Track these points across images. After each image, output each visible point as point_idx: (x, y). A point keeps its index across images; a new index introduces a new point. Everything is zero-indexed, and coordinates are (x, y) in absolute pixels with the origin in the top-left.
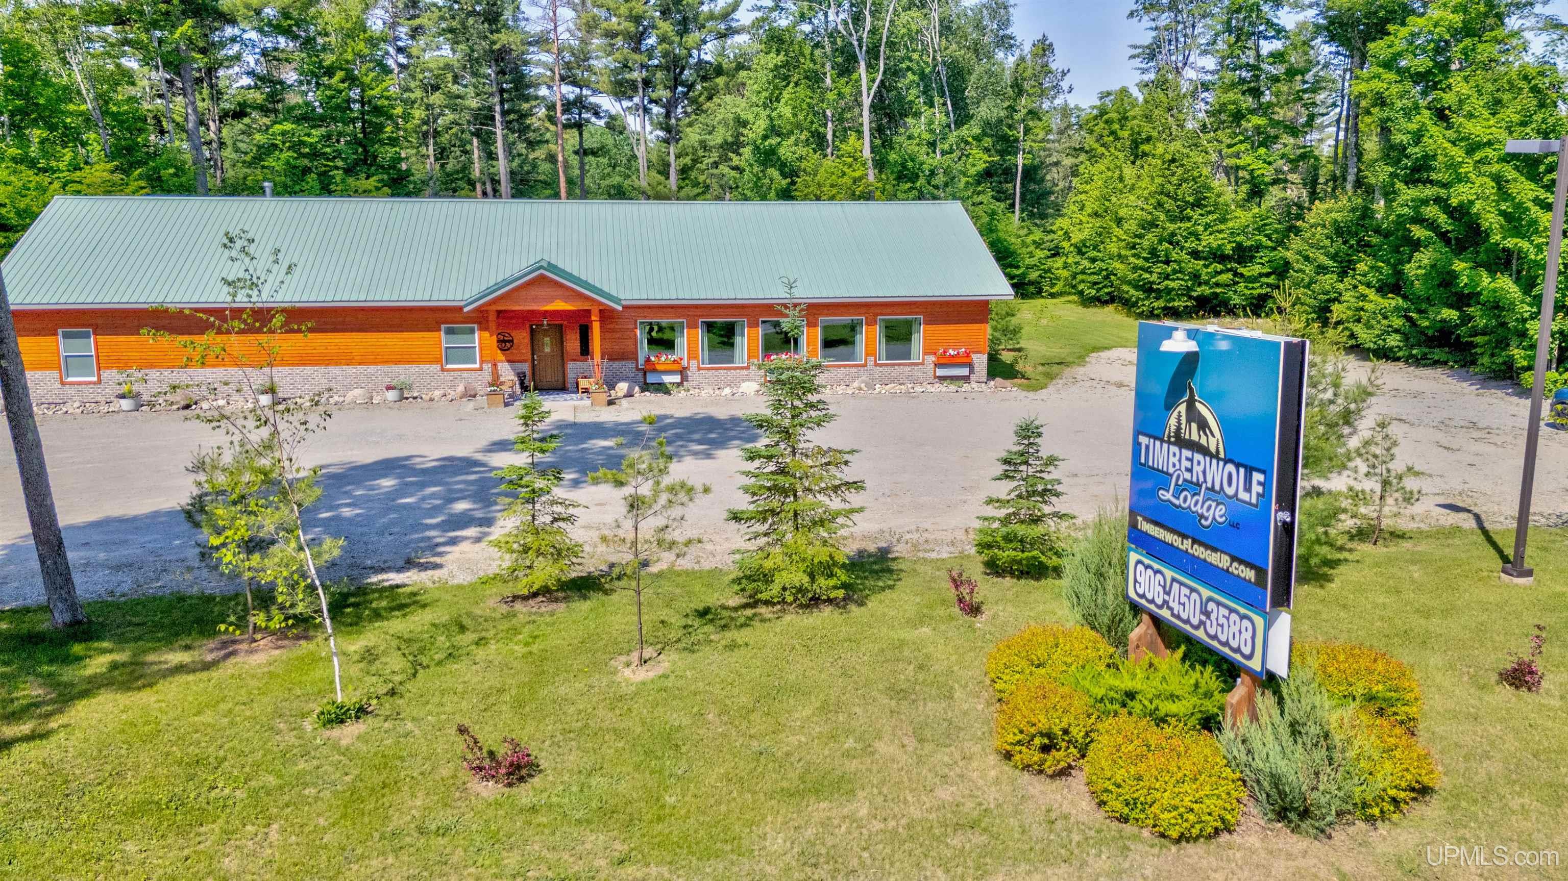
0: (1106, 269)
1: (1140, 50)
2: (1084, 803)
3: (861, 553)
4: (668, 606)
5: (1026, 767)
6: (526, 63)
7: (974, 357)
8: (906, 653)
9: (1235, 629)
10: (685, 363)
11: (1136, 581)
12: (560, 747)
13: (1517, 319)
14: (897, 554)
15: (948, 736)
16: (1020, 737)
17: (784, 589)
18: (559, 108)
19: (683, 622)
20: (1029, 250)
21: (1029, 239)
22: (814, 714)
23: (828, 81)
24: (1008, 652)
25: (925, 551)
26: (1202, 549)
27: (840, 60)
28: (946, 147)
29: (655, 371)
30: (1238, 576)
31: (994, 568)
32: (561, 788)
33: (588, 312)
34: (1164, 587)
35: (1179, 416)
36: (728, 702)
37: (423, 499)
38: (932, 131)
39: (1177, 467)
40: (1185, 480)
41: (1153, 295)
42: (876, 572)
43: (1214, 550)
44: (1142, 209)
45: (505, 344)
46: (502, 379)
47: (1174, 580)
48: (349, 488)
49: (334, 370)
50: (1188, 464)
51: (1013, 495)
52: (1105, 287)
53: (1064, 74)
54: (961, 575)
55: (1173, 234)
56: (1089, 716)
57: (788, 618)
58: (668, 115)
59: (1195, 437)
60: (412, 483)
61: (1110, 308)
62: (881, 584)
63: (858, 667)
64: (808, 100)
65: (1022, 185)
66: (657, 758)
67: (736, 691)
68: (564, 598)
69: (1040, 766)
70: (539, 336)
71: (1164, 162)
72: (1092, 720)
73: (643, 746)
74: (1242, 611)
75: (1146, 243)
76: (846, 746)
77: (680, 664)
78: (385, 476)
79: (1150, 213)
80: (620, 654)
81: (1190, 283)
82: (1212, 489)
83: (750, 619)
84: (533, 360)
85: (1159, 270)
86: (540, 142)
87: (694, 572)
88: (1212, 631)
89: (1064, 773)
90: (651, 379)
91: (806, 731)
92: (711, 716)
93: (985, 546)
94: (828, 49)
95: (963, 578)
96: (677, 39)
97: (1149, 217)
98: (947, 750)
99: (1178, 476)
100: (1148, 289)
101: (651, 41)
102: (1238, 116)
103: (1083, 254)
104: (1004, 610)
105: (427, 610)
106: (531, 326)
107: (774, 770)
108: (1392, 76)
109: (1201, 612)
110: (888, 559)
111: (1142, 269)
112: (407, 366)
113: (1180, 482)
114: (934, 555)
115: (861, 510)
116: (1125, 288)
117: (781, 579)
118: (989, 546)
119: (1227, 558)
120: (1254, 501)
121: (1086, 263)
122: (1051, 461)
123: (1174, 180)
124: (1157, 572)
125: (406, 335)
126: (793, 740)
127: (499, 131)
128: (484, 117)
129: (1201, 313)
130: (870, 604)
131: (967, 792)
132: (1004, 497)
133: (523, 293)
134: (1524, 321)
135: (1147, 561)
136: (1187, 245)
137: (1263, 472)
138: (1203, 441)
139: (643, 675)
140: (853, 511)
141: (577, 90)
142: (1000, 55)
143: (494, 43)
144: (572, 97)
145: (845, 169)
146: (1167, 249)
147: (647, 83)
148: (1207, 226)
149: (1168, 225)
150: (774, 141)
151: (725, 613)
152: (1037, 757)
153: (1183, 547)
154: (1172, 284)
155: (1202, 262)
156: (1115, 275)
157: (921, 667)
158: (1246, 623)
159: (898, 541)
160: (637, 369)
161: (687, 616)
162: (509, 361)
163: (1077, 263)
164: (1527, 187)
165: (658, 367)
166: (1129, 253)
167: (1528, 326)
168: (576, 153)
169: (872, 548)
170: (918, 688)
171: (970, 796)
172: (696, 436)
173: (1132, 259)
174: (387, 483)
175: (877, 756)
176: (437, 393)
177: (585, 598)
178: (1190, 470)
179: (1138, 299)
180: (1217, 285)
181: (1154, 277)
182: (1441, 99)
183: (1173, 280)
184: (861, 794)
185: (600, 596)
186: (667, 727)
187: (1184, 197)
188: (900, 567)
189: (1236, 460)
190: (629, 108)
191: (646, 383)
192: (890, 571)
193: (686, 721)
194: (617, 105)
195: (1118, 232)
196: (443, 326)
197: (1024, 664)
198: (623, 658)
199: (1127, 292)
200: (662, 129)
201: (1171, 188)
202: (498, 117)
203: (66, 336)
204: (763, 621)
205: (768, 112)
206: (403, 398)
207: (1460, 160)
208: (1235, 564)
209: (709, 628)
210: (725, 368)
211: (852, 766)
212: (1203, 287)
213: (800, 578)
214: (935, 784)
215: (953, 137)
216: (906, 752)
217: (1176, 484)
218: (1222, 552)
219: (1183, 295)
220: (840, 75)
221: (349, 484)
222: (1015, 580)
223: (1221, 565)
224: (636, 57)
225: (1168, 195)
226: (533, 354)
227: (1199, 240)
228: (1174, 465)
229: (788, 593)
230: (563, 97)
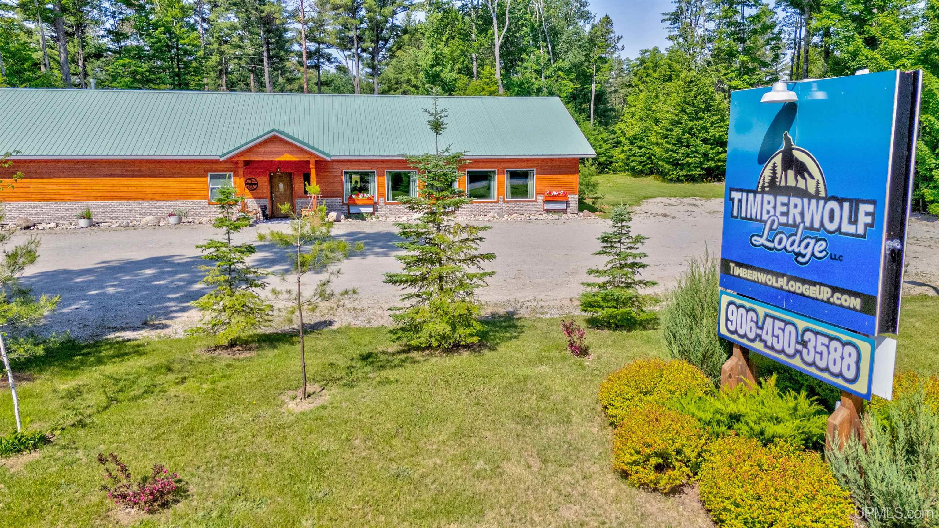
0: (649, 153)
1: (668, 17)
2: (700, 520)
3: (493, 315)
4: (339, 353)
5: (642, 485)
6: (286, 30)
7: (569, 196)
8: (529, 386)
9: (837, 356)
10: (376, 200)
11: (727, 319)
12: (212, 472)
13: (926, 169)
14: (520, 316)
15: (569, 457)
16: (636, 457)
17: (431, 336)
18: (304, 55)
19: (349, 363)
20: (599, 143)
21: (599, 137)
22: (449, 439)
23: (473, 36)
24: (619, 382)
25: (542, 313)
26: (799, 284)
27: (480, 22)
28: (548, 73)
29: (355, 205)
30: (841, 306)
31: (594, 323)
32: (201, 514)
33: (308, 162)
34: (757, 323)
35: (774, 166)
36: (374, 429)
37: (172, 282)
38: (539, 64)
39: (772, 213)
40: (780, 224)
41: (679, 167)
42: (505, 327)
43: (814, 284)
44: (672, 113)
45: (252, 186)
46: (249, 209)
47: (767, 315)
48: (119, 275)
49: (134, 203)
50: (784, 209)
51: (610, 266)
52: (648, 164)
53: (619, 39)
54: (572, 324)
55: (692, 128)
56: (699, 438)
57: (434, 360)
58: (373, 59)
59: (791, 182)
60: (167, 272)
61: (652, 177)
62: (508, 335)
63: (489, 397)
64: (461, 47)
65: (595, 105)
66: (301, 481)
67: (381, 420)
68: (257, 348)
69: (655, 484)
70: (275, 180)
71: (685, 83)
72: (703, 441)
73: (290, 470)
74: (845, 337)
75: (674, 134)
76: (477, 467)
77: (338, 397)
78: (149, 268)
79: (677, 115)
80: (289, 390)
81: (702, 159)
82: (812, 228)
83: (403, 361)
84: (272, 197)
85: (682, 151)
86: (294, 79)
87: (365, 328)
88: (809, 359)
89: (676, 490)
90: (353, 210)
91: (441, 453)
92: (357, 442)
93: (588, 305)
94: (473, 16)
95: (574, 327)
96: (378, 10)
97: (677, 118)
98: (569, 470)
99: (773, 221)
100: (676, 164)
101: (363, 12)
102: (732, 55)
103: (634, 144)
104: (606, 352)
105: (144, 357)
106: (270, 174)
107: (409, 492)
108: (837, 17)
109: (797, 342)
110: (513, 319)
111: (672, 151)
112: (184, 201)
113: (775, 227)
114: (548, 316)
115: (492, 274)
116: (661, 163)
117: (429, 328)
118: (591, 305)
119: (829, 290)
120: (861, 231)
121: (636, 150)
122: (639, 239)
123: (692, 94)
124: (748, 310)
125: (183, 179)
126: (430, 462)
127: (266, 69)
128: (256, 59)
129: (709, 178)
130: (499, 349)
131: (589, 511)
132: (602, 268)
133: (262, 148)
134: (931, 170)
135: (738, 301)
136: (700, 135)
137: (873, 202)
138: (801, 184)
139: (306, 406)
140: (485, 274)
141: (317, 45)
142: (581, 23)
143: (262, 12)
144: (313, 49)
145: (485, 87)
146: (687, 138)
147: (360, 39)
148: (712, 124)
149: (689, 122)
150: (438, 69)
151: (383, 357)
152: (653, 476)
153: (778, 285)
154: (691, 160)
155: (709, 146)
156: (655, 156)
157: (542, 397)
158: (849, 349)
159: (521, 307)
160: (343, 203)
161: (352, 359)
162: (255, 198)
163: (630, 150)
164: (934, 80)
165: (357, 202)
166: (663, 141)
167: (933, 173)
168: (316, 84)
169: (501, 311)
170: (540, 414)
171: (593, 515)
172: (380, 244)
173: (665, 145)
174: (149, 272)
175: (505, 477)
176: (205, 219)
177: (275, 347)
178: (786, 214)
179: (670, 170)
180: (719, 160)
181: (680, 156)
182: (869, 30)
183: (692, 157)
184: (490, 515)
185: (287, 346)
186: (316, 452)
187: (698, 105)
188: (523, 324)
189: (839, 196)
190: (348, 55)
191: (349, 213)
192: (515, 327)
193: (333, 447)
194: (342, 53)
195: (657, 129)
196: (209, 174)
197: (633, 392)
198: (290, 393)
199: (662, 166)
200: (369, 67)
201: (689, 99)
202: (265, 59)
204: (414, 362)
205: (434, 50)
206: (180, 222)
207: (886, 66)
208: (838, 295)
209: (369, 368)
211: (483, 486)
212: (710, 162)
213: (444, 328)
214: (560, 503)
215: (552, 68)
216: (531, 473)
217: (771, 229)
218: (821, 285)
219: (697, 167)
220: (481, 33)
221: (121, 272)
222: (611, 332)
223: (820, 297)
224: (353, 21)
225: (688, 104)
226: (272, 193)
227: (708, 132)
228: (768, 212)
229: (433, 340)
230: (307, 48)
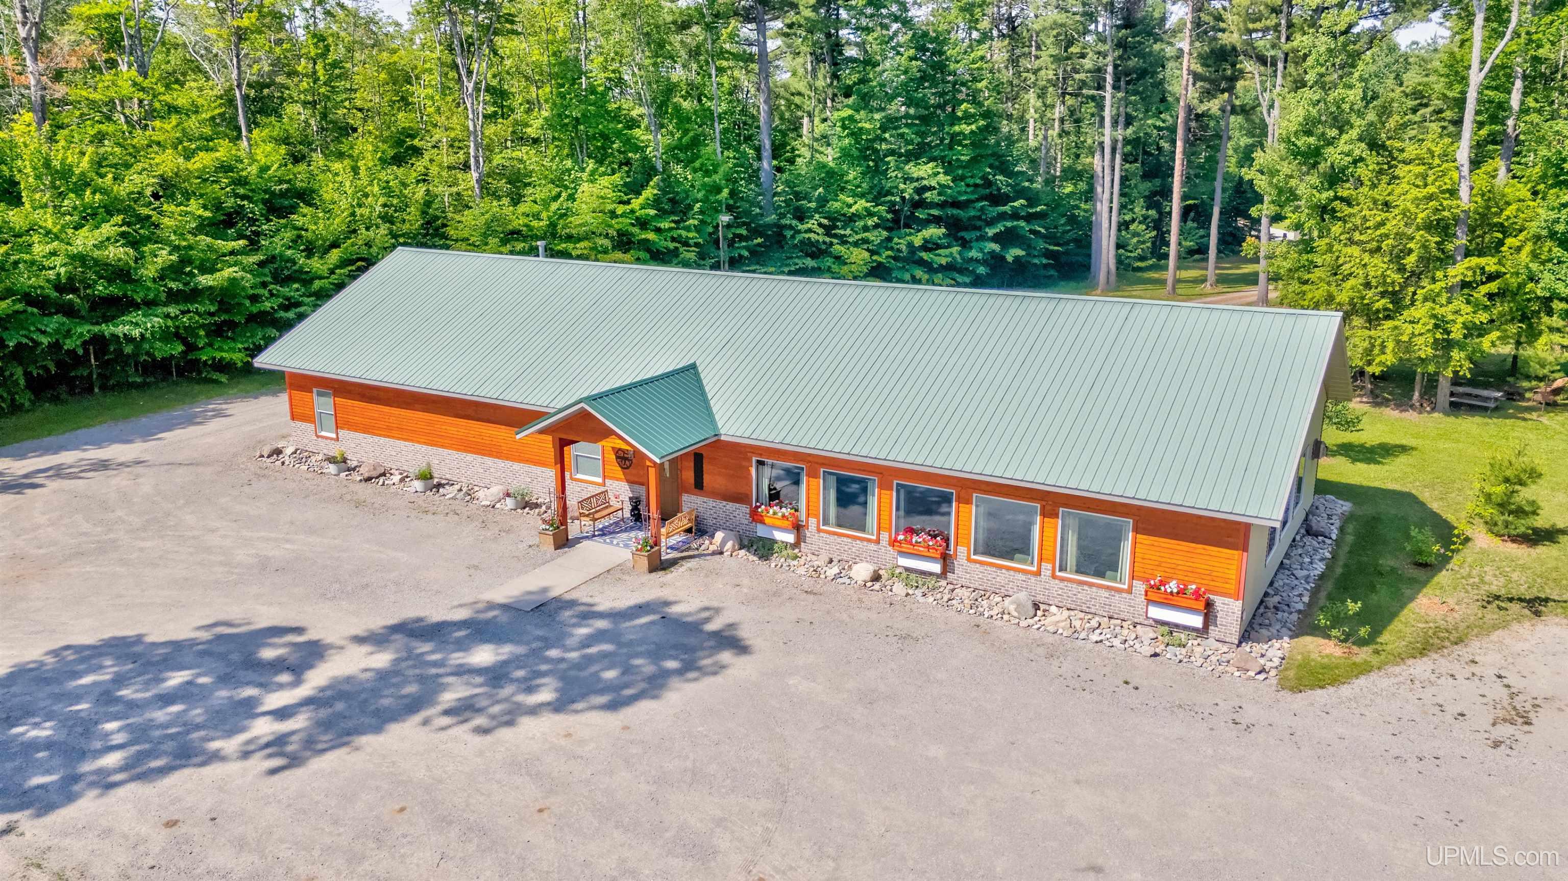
10: (803, 519)
29: (763, 523)
45: (625, 462)
90: (761, 532)
127: (1109, 96)
162: (628, 481)
165: (767, 521)
191: (756, 536)
202: (1109, 79)
203: (319, 394)
206: (522, 506)
210: (848, 536)
